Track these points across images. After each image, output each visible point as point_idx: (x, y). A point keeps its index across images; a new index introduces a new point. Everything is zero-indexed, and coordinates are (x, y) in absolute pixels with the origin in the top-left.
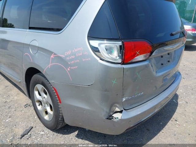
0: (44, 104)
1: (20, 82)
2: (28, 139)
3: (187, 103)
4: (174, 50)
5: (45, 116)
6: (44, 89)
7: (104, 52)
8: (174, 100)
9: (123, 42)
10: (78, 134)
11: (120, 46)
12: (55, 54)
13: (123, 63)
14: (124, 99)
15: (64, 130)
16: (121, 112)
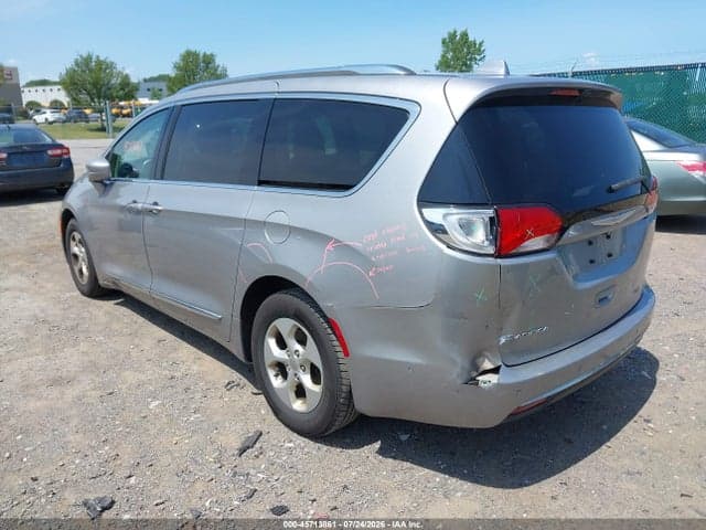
0: (295, 369)
1: (220, 319)
2: (257, 457)
3: (683, 380)
4: (620, 226)
5: (294, 402)
6: (299, 329)
7: (456, 234)
8: (645, 373)
9: (496, 211)
10: (381, 448)
11: (491, 219)
12: (337, 241)
13: (499, 255)
14: (503, 340)
15: (344, 438)
16: (496, 370)
